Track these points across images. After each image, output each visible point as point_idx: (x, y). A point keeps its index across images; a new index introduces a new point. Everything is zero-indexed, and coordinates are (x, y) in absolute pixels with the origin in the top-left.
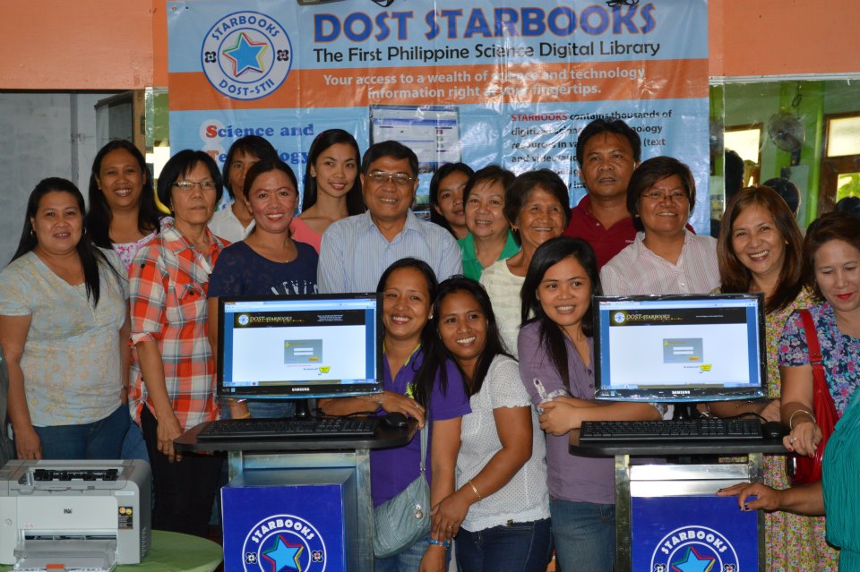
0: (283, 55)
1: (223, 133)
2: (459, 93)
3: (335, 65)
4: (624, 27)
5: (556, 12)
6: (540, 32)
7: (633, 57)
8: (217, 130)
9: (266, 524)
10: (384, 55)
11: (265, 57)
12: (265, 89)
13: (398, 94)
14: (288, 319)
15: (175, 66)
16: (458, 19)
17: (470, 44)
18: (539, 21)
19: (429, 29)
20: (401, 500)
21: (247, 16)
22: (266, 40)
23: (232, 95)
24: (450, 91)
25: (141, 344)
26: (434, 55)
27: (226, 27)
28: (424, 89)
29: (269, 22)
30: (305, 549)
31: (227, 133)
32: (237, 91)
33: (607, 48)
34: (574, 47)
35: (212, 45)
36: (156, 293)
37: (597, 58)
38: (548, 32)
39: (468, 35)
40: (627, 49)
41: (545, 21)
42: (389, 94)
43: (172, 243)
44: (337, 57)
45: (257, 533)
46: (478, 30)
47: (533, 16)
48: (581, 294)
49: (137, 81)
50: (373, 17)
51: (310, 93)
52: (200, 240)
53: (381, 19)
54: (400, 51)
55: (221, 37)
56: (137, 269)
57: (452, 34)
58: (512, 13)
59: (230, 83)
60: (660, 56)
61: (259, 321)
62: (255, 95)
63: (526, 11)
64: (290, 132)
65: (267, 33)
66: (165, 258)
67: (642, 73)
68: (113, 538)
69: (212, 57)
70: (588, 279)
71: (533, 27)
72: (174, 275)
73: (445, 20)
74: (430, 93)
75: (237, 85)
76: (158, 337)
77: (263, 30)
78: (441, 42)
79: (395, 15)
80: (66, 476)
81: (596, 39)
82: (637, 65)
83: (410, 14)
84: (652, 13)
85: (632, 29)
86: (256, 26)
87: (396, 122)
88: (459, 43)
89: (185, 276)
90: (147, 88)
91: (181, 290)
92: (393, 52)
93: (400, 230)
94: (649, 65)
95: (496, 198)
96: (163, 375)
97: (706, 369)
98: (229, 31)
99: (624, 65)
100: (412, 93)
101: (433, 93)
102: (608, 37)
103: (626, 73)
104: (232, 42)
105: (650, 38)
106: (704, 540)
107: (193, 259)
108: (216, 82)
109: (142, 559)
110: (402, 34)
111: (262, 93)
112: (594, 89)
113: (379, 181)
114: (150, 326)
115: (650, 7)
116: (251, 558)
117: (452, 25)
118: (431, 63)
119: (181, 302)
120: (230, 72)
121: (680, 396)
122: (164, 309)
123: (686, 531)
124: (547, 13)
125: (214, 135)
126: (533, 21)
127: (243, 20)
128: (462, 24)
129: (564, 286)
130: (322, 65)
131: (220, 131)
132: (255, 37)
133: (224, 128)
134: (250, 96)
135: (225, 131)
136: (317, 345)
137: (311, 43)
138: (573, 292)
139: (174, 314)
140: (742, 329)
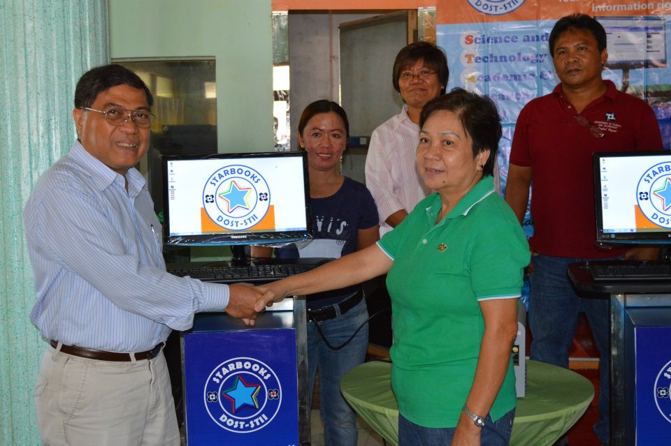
1: (478, 41)
2: (666, 6)
8: (473, 39)
12: (511, 6)
13: (616, 8)
23: (484, 11)
24: (659, 4)
28: (637, 3)
31: (481, 41)
32: (489, 8)
42: (609, 8)
51: (545, 9)
62: (503, 11)
64: (531, 38)
74: (642, 7)
87: (616, 29)
90: (419, 8)
100: (627, 7)
101: (644, 7)
111: (509, 9)
125: (471, 42)
131: (476, 39)
133: (479, 36)
134: (500, 12)
135: (479, 39)
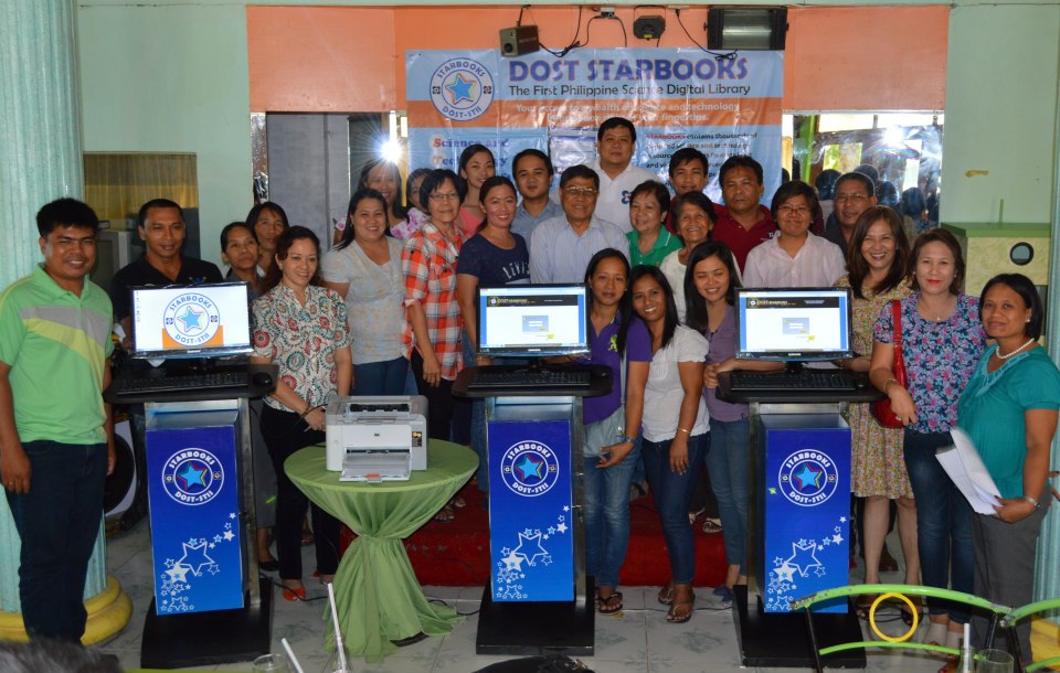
0: (487, 90)
3: (525, 98)
4: (725, 74)
5: (680, 62)
6: (667, 77)
7: (730, 95)
9: (517, 447)
10: (559, 91)
11: (475, 91)
14: (524, 301)
15: (410, 97)
16: (611, 66)
17: (619, 84)
18: (667, 69)
19: (590, 73)
20: (607, 423)
21: (462, 61)
22: (475, 79)
25: (411, 306)
26: (593, 91)
27: (447, 69)
29: (478, 66)
30: (544, 465)
33: (713, 89)
34: (691, 88)
35: (437, 82)
36: (421, 271)
37: (706, 95)
38: (673, 76)
39: (617, 78)
40: (727, 90)
41: (671, 69)
43: (431, 235)
44: (525, 92)
45: (512, 453)
46: (624, 74)
47: (663, 65)
48: (723, 280)
49: (384, 106)
50: (551, 64)
51: (507, 116)
52: (449, 232)
53: (556, 66)
54: (570, 89)
55: (444, 76)
56: (408, 254)
57: (606, 78)
58: (648, 63)
59: (450, 108)
60: (750, 95)
61: (505, 302)
62: (468, 118)
63: (658, 62)
65: (476, 73)
66: (427, 247)
67: (738, 107)
68: (408, 451)
69: (437, 90)
70: (726, 270)
71: (663, 73)
72: (434, 257)
73: (602, 67)
75: (456, 111)
76: (423, 302)
77: (473, 71)
78: (599, 82)
79: (566, 63)
80: (372, 408)
81: (706, 83)
82: (734, 101)
83: (577, 63)
84: (745, 65)
85: (732, 76)
86: (468, 69)
88: (611, 84)
89: (441, 259)
91: (438, 269)
92: (565, 89)
93: (587, 228)
94: (742, 101)
95: (650, 205)
96: (427, 328)
97: (811, 338)
98: (449, 72)
99: (725, 101)
102: (715, 80)
103: (726, 107)
104: (451, 80)
105: (744, 82)
106: (815, 459)
107: (445, 246)
108: (440, 107)
109: (428, 466)
110: (571, 77)
111: (473, 116)
112: (704, 118)
113: (573, 194)
114: (417, 294)
115: (744, 60)
116: (507, 469)
117: (606, 71)
118: (591, 97)
119: (439, 277)
120: (450, 101)
121: (794, 357)
122: (427, 282)
123: (803, 453)
124: (673, 63)
126: (663, 69)
127: (459, 64)
128: (613, 69)
129: (711, 276)
130: (515, 97)
132: (468, 76)
134: (464, 118)
136: (545, 319)
137: (507, 81)
138: (716, 278)
139: (434, 285)
140: (836, 311)
